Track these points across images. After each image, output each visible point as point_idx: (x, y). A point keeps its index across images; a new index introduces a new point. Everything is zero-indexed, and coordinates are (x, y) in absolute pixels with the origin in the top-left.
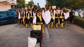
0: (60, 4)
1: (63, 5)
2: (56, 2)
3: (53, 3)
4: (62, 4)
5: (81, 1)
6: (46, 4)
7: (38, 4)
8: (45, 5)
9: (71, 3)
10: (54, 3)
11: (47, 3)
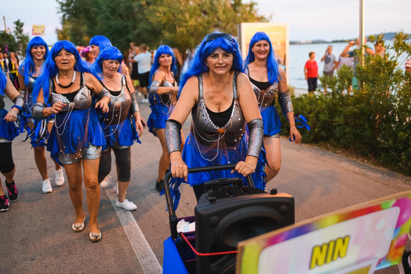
0: (126, 27)
1: (136, 32)
2: (108, 18)
3: (95, 24)
4: (134, 28)
5: (196, 20)
6: (60, 27)
7: (19, 25)
8: (58, 32)
9: (164, 27)
10: (99, 24)
11: (64, 22)
